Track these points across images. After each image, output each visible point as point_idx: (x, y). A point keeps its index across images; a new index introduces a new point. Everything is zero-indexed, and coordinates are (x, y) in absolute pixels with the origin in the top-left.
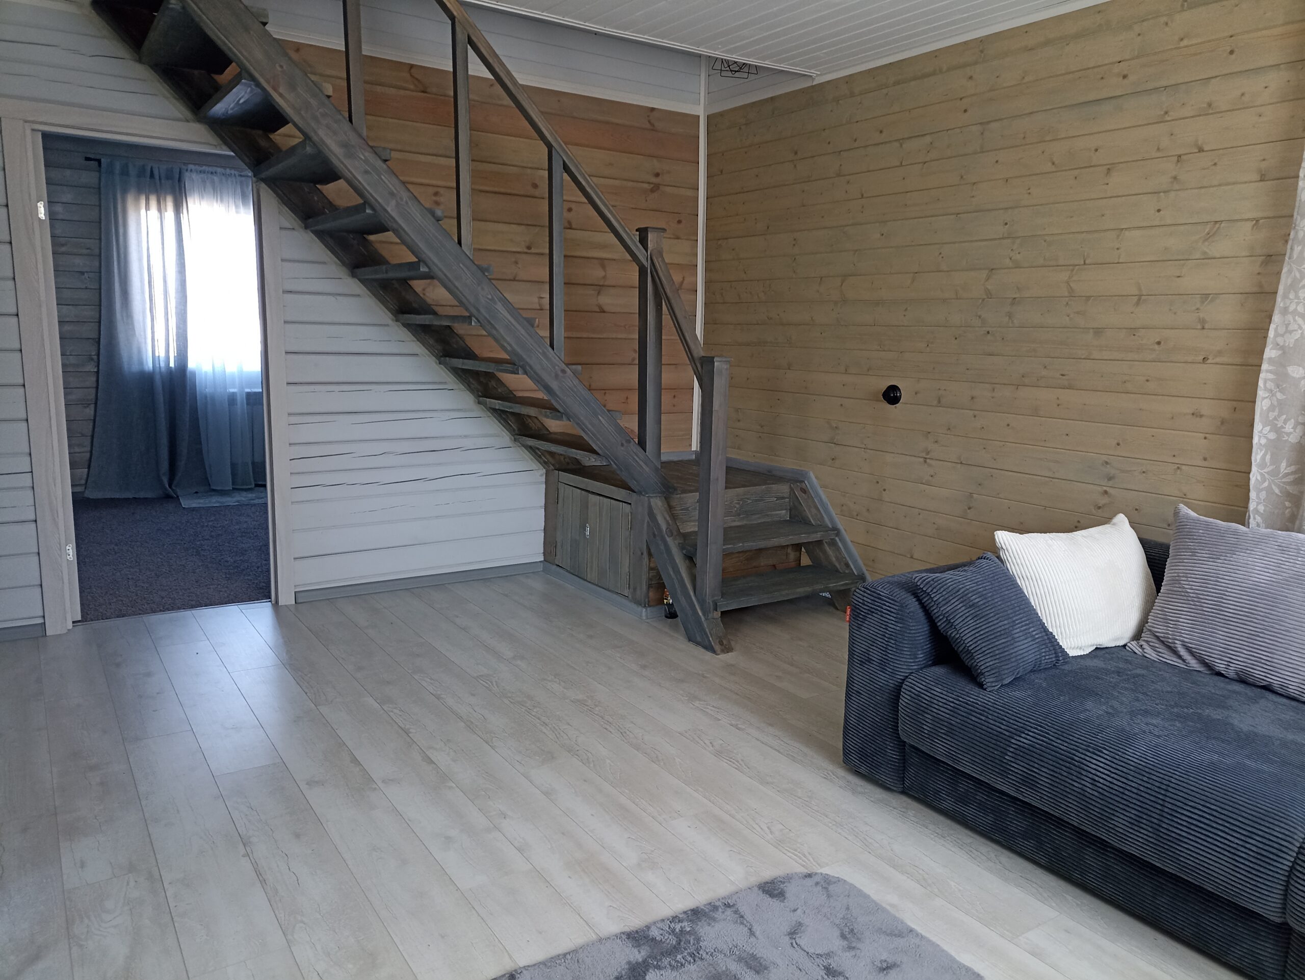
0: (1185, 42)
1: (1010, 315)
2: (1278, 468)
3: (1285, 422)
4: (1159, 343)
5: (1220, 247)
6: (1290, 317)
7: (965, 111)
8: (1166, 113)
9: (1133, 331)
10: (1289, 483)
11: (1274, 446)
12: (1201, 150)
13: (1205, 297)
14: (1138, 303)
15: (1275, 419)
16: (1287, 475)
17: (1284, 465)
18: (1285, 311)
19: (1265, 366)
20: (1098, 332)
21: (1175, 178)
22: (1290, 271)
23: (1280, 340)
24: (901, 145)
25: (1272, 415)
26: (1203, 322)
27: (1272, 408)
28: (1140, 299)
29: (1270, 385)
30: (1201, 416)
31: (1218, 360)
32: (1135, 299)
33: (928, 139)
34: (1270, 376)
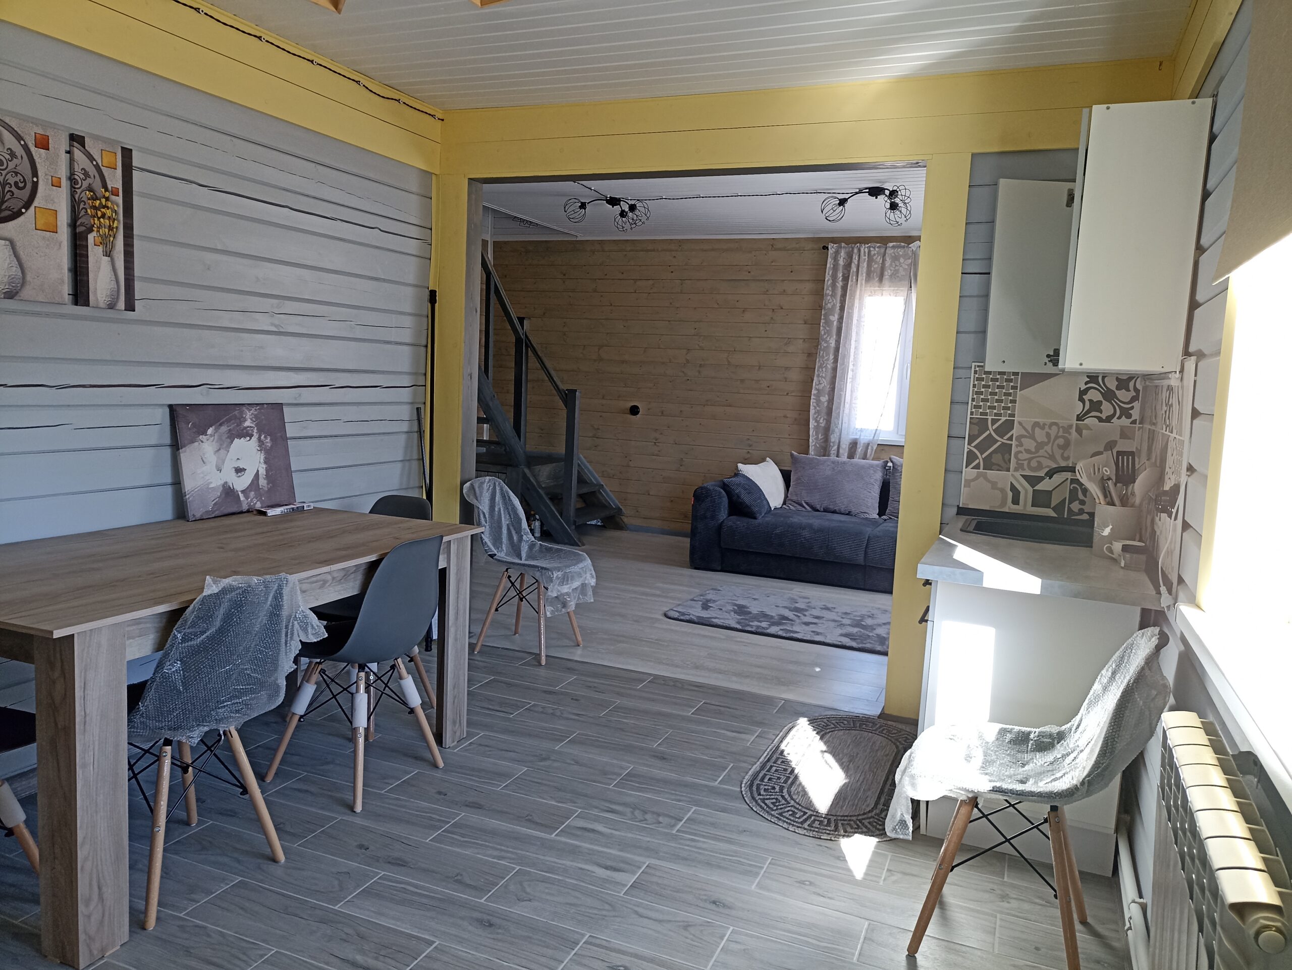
0: (773, 264)
1: (699, 372)
2: (818, 437)
3: (820, 418)
4: (768, 387)
5: (791, 349)
6: (820, 378)
7: (672, 272)
8: (767, 291)
9: (757, 381)
10: (822, 442)
11: (817, 428)
12: (782, 308)
13: (787, 368)
14: (759, 368)
15: (817, 417)
16: (821, 439)
17: (820, 435)
18: (818, 376)
19: (812, 397)
20: (742, 381)
21: (772, 318)
22: (819, 361)
23: (817, 387)
24: (635, 282)
25: (815, 416)
26: (786, 378)
27: (815, 413)
28: (760, 368)
29: (815, 404)
30: (787, 417)
31: (793, 394)
32: (758, 367)
33: (651, 282)
34: (815, 401)
